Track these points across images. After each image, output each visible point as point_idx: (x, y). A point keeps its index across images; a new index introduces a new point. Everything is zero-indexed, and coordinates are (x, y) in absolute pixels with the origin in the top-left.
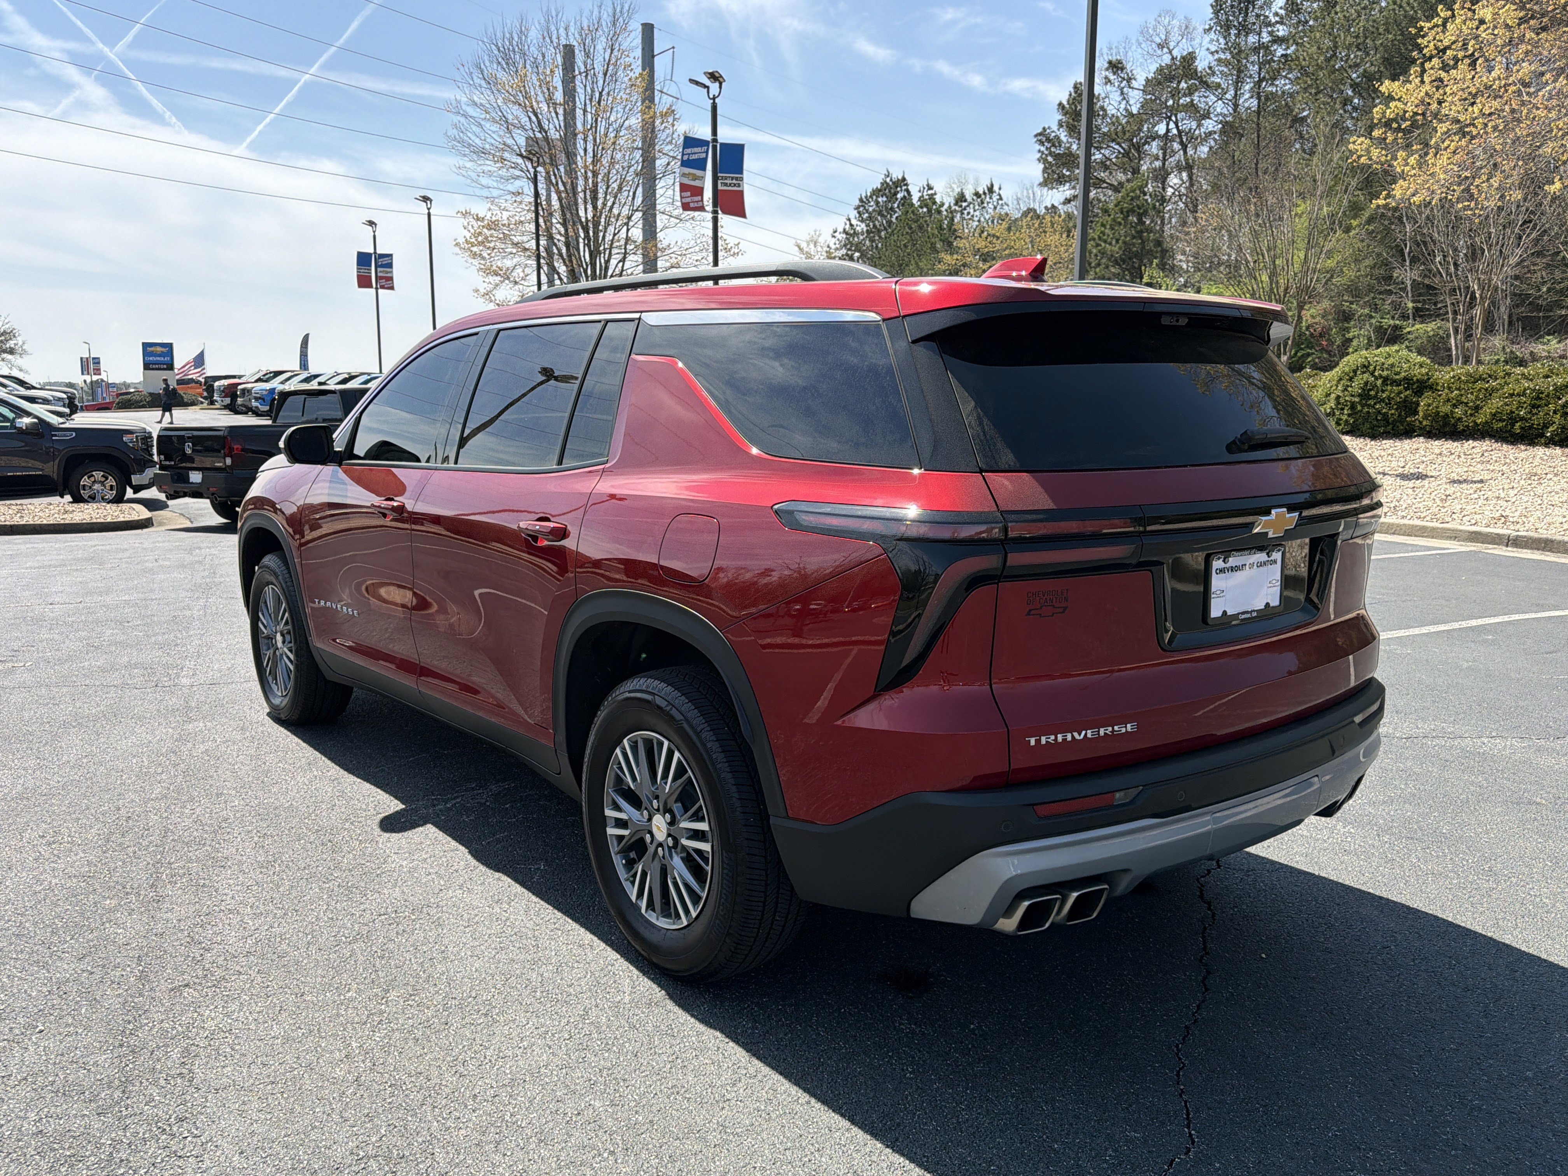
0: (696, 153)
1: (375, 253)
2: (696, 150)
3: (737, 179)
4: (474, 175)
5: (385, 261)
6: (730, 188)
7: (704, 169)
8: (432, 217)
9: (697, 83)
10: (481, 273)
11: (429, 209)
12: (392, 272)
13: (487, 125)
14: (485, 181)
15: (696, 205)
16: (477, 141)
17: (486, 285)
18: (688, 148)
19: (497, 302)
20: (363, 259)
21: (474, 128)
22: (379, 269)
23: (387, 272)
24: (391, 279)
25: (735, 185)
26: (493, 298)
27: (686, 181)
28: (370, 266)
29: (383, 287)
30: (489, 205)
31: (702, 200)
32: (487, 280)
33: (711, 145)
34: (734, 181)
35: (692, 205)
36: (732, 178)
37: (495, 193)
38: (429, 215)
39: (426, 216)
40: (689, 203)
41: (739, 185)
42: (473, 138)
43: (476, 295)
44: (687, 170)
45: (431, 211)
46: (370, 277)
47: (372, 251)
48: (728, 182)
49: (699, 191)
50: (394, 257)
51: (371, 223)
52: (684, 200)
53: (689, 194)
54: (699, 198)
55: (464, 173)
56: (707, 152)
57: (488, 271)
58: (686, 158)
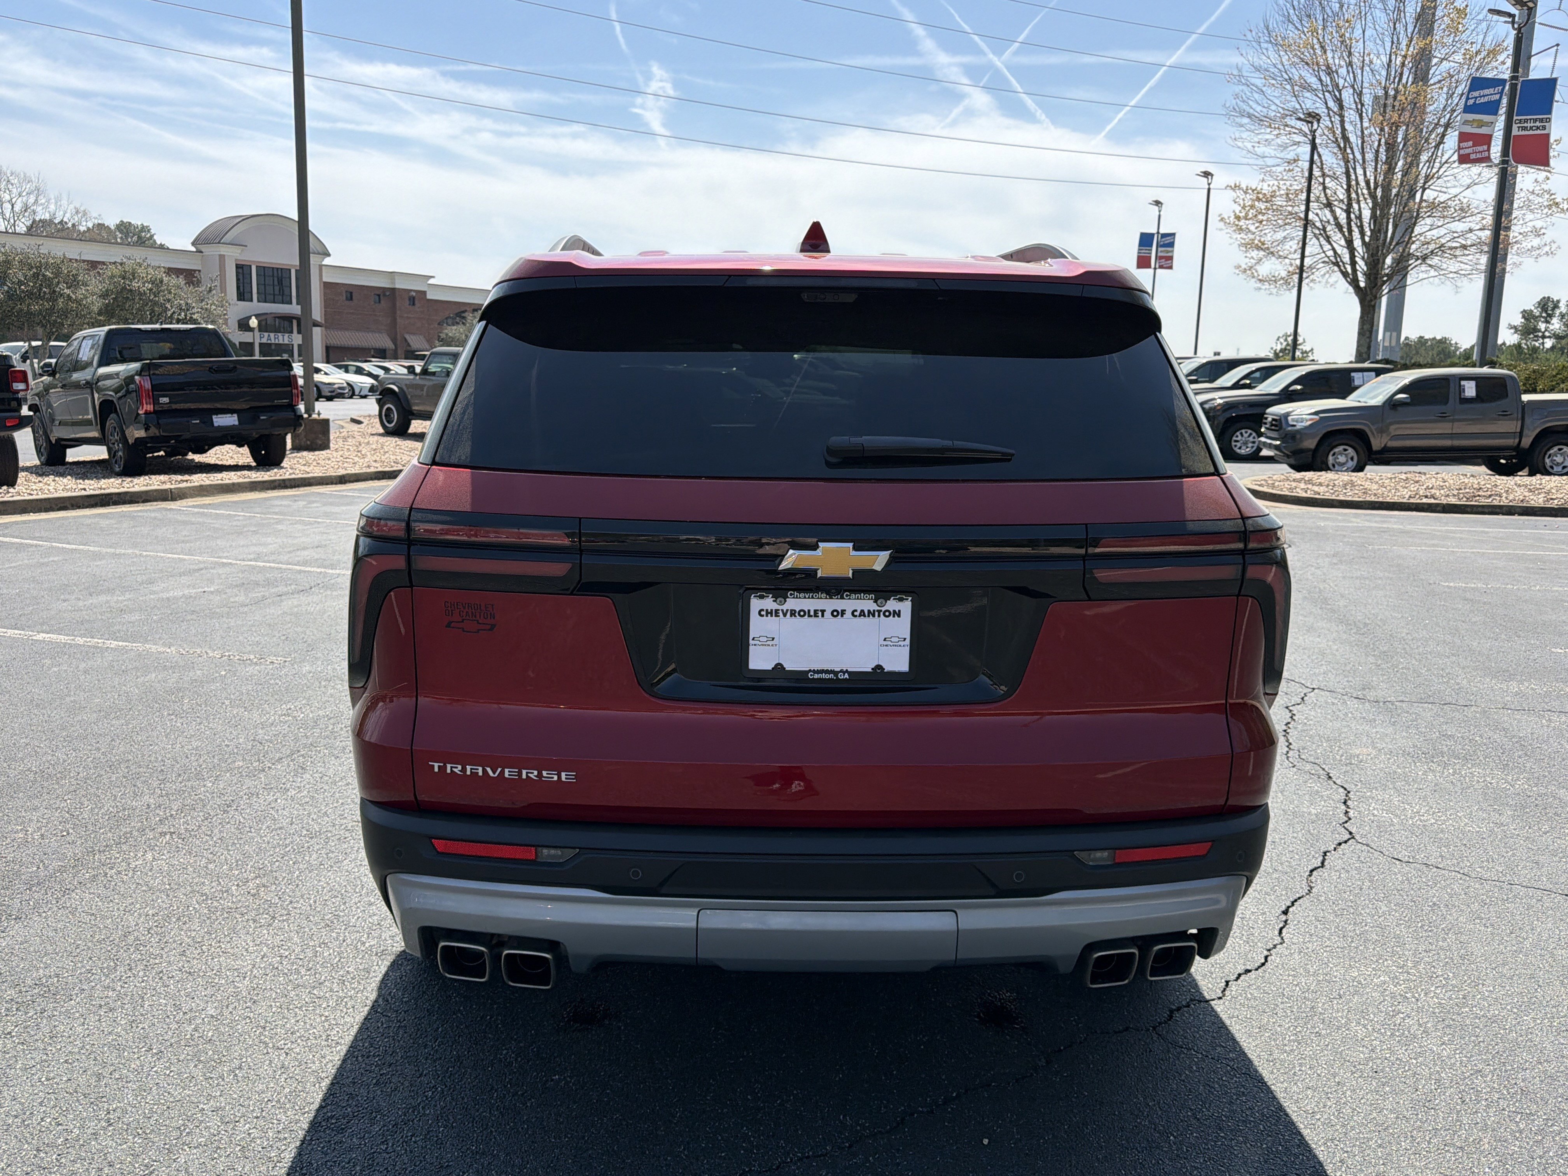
0: (1488, 95)
1: (1158, 233)
2: (1487, 92)
3: (1541, 120)
4: (1249, 146)
5: (1168, 241)
6: (1531, 132)
7: (1495, 113)
8: (1212, 191)
9: (1499, 13)
10: (1242, 248)
11: (1209, 184)
12: (1172, 251)
13: (1268, 91)
14: (1260, 150)
15: (1479, 156)
16: (1259, 108)
17: (1247, 260)
18: (1475, 91)
19: (1260, 277)
20: (1146, 240)
21: (1256, 96)
22: (1160, 249)
23: (1168, 252)
24: (1171, 258)
25: (1538, 128)
26: (1256, 274)
27: (1468, 129)
28: (1151, 246)
29: (1161, 267)
30: (1262, 176)
31: (1489, 150)
32: (1248, 255)
33: (1508, 84)
34: (1538, 124)
35: (1473, 156)
36: (1535, 120)
37: (1270, 162)
38: (1209, 190)
39: (1206, 191)
40: (1469, 154)
41: (1544, 128)
42: (1254, 106)
43: (1237, 271)
44: (1470, 117)
45: (1211, 186)
46: (1150, 258)
47: (1154, 231)
48: (1529, 125)
49: (1487, 140)
50: (1177, 236)
51: (1158, 203)
52: (1462, 152)
53: (1471, 143)
54: (1485, 147)
55: (1240, 144)
56: (1501, 93)
57: (1249, 246)
58: (1471, 102)
